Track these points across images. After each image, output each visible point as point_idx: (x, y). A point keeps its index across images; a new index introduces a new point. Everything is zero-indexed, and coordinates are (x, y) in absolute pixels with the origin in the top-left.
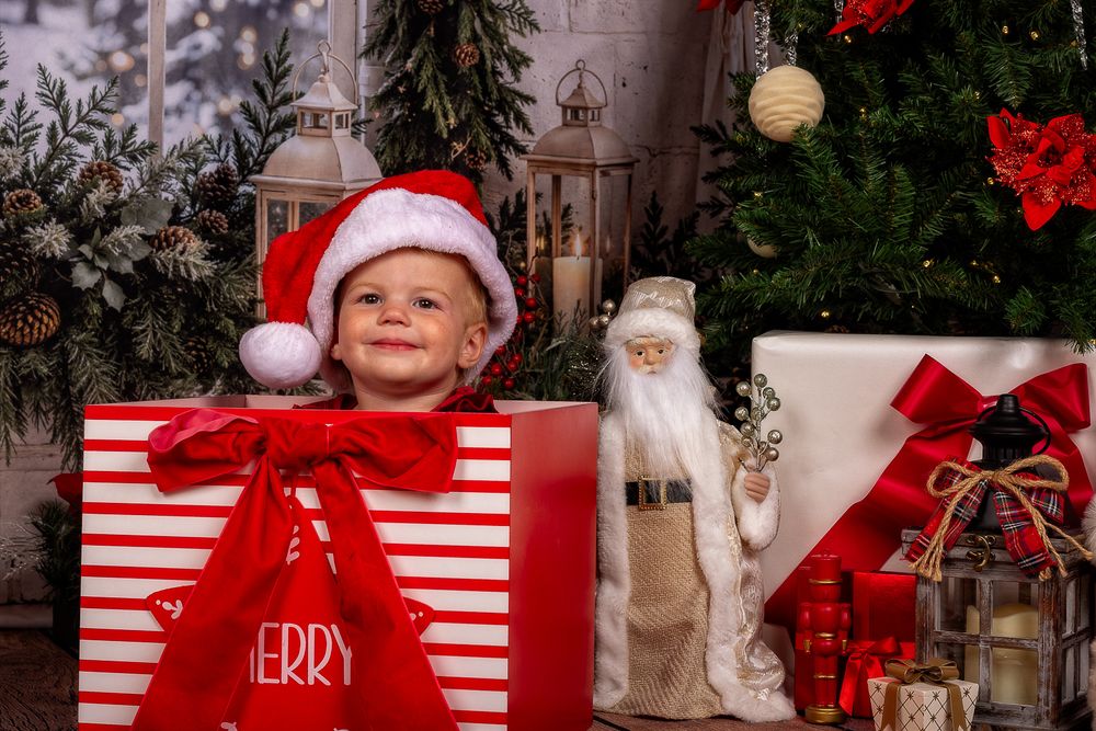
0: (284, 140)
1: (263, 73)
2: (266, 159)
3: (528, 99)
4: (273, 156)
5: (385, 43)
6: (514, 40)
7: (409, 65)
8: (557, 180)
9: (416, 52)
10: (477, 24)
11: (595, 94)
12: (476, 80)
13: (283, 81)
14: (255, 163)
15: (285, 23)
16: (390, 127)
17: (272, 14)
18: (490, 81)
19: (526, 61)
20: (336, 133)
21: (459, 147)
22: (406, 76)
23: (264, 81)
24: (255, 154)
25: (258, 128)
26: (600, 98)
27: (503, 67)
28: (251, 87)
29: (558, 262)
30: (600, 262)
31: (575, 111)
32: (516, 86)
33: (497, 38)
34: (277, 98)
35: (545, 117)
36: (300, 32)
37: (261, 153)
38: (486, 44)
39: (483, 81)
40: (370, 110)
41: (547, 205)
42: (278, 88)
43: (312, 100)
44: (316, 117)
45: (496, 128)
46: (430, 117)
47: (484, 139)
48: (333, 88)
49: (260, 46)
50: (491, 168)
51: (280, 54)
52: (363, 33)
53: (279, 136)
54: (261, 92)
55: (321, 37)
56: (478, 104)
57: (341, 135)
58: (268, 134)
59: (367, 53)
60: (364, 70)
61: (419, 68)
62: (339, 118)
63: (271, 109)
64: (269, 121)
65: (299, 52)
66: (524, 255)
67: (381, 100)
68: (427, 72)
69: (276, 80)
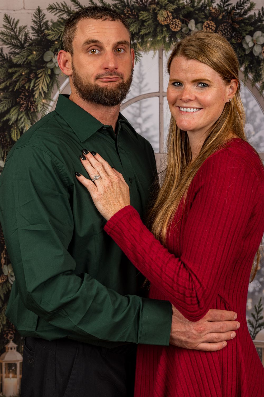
0: (261, 329)
1: (254, 311)
2: (255, 336)
4: (258, 335)
13: (260, 313)
14: (253, 337)
15: (260, 296)
17: (256, 294)
23: (255, 313)
24: (252, 334)
25: (253, 327)
28: (251, 315)
34: (259, 318)
37: (254, 334)
42: (259, 315)
49: (253, 303)
51: (259, 304)
53: (259, 329)
54: (253, 316)
58: (256, 328)
63: (257, 321)
64: (256, 324)
69: (258, 313)
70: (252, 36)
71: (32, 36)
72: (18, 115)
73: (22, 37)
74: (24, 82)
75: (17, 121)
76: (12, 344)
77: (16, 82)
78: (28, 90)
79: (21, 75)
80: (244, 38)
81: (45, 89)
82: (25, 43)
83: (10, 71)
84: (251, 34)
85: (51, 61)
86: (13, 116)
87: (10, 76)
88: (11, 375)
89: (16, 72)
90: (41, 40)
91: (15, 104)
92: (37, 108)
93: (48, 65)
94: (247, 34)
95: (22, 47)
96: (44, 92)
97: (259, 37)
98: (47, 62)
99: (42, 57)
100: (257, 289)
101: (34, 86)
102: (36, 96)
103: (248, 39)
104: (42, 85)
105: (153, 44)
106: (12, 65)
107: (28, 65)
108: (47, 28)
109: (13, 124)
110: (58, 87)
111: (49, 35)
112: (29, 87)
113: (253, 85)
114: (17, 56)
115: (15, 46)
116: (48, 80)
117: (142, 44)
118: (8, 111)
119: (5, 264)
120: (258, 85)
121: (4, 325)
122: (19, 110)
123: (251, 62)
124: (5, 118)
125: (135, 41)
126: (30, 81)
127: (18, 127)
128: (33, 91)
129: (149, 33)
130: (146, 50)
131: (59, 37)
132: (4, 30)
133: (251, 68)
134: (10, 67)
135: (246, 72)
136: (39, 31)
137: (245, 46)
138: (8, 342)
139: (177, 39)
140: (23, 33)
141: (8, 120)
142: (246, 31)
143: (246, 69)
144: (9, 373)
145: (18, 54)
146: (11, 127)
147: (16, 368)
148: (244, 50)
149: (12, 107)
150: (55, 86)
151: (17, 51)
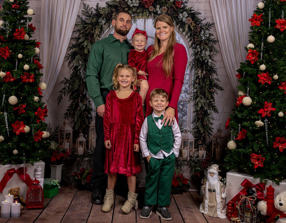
3: (213, 129)
5: (194, 122)
6: (211, 121)
7: (197, 124)
8: (216, 139)
9: (198, 123)
10: (206, 119)
11: (222, 128)
12: (206, 126)
16: (195, 132)
18: (208, 126)
19: (213, 124)
20: (188, 133)
21: (204, 134)
22: (197, 126)
26: (223, 129)
27: (210, 124)
29: (216, 149)
30: (222, 149)
31: (219, 130)
32: (211, 127)
33: (209, 121)
35: (215, 131)
36: (184, 121)
38: (207, 122)
39: (207, 126)
40: (192, 130)
41: (215, 142)
43: (185, 129)
44: (186, 131)
45: (209, 132)
46: (200, 130)
47: (207, 134)
48: (188, 127)
50: (208, 137)
52: (192, 121)
55: (186, 121)
56: (206, 129)
57: (189, 133)
59: (192, 123)
60: (192, 125)
61: (199, 125)
62: (188, 131)
65: (184, 123)
66: (212, 148)
67: (194, 129)
68: (200, 125)
70: (182, 14)
71: (94, 12)
72: (88, 43)
73: (90, 13)
74: (90, 30)
75: (87, 46)
76: (81, 134)
77: (87, 30)
78: (91, 34)
79: (89, 27)
80: (179, 14)
81: (99, 34)
82: (91, 15)
83: (85, 26)
84: (182, 13)
85: (101, 22)
86: (85, 44)
87: (85, 28)
88: (81, 146)
89: (87, 26)
90: (98, 14)
91: (86, 39)
92: (95, 41)
93: (100, 24)
94: (180, 13)
95: (90, 16)
96: (98, 34)
97: (185, 14)
98: (100, 23)
99: (98, 21)
100: (181, 117)
101: (94, 32)
102: (95, 36)
103: (181, 15)
104: (97, 32)
105: (142, 16)
106: (86, 23)
107: (92, 24)
108: (100, 9)
109: (85, 47)
110: (104, 33)
111: (101, 12)
112: (92, 32)
113: (182, 33)
114: (88, 20)
115: (87, 16)
116: (100, 30)
117: (137, 16)
118: (83, 42)
119: (80, 102)
120: (184, 33)
121: (79, 126)
122: (88, 41)
123: (182, 24)
124: (82, 44)
125: (135, 15)
126: (92, 30)
127: (87, 48)
128: (94, 34)
129: (141, 12)
130: (139, 19)
131: (105, 13)
132: (83, 9)
133: (181, 27)
134: (85, 24)
135: (179, 28)
136: (97, 10)
137: (179, 18)
138: (80, 133)
139: (151, 14)
140: (91, 11)
141: (84, 45)
142: (180, 11)
143: (179, 27)
144: (80, 145)
145: (88, 19)
146: (84, 48)
147: (83, 143)
148: (179, 19)
149: (85, 40)
150: (102, 32)
151: (88, 18)
